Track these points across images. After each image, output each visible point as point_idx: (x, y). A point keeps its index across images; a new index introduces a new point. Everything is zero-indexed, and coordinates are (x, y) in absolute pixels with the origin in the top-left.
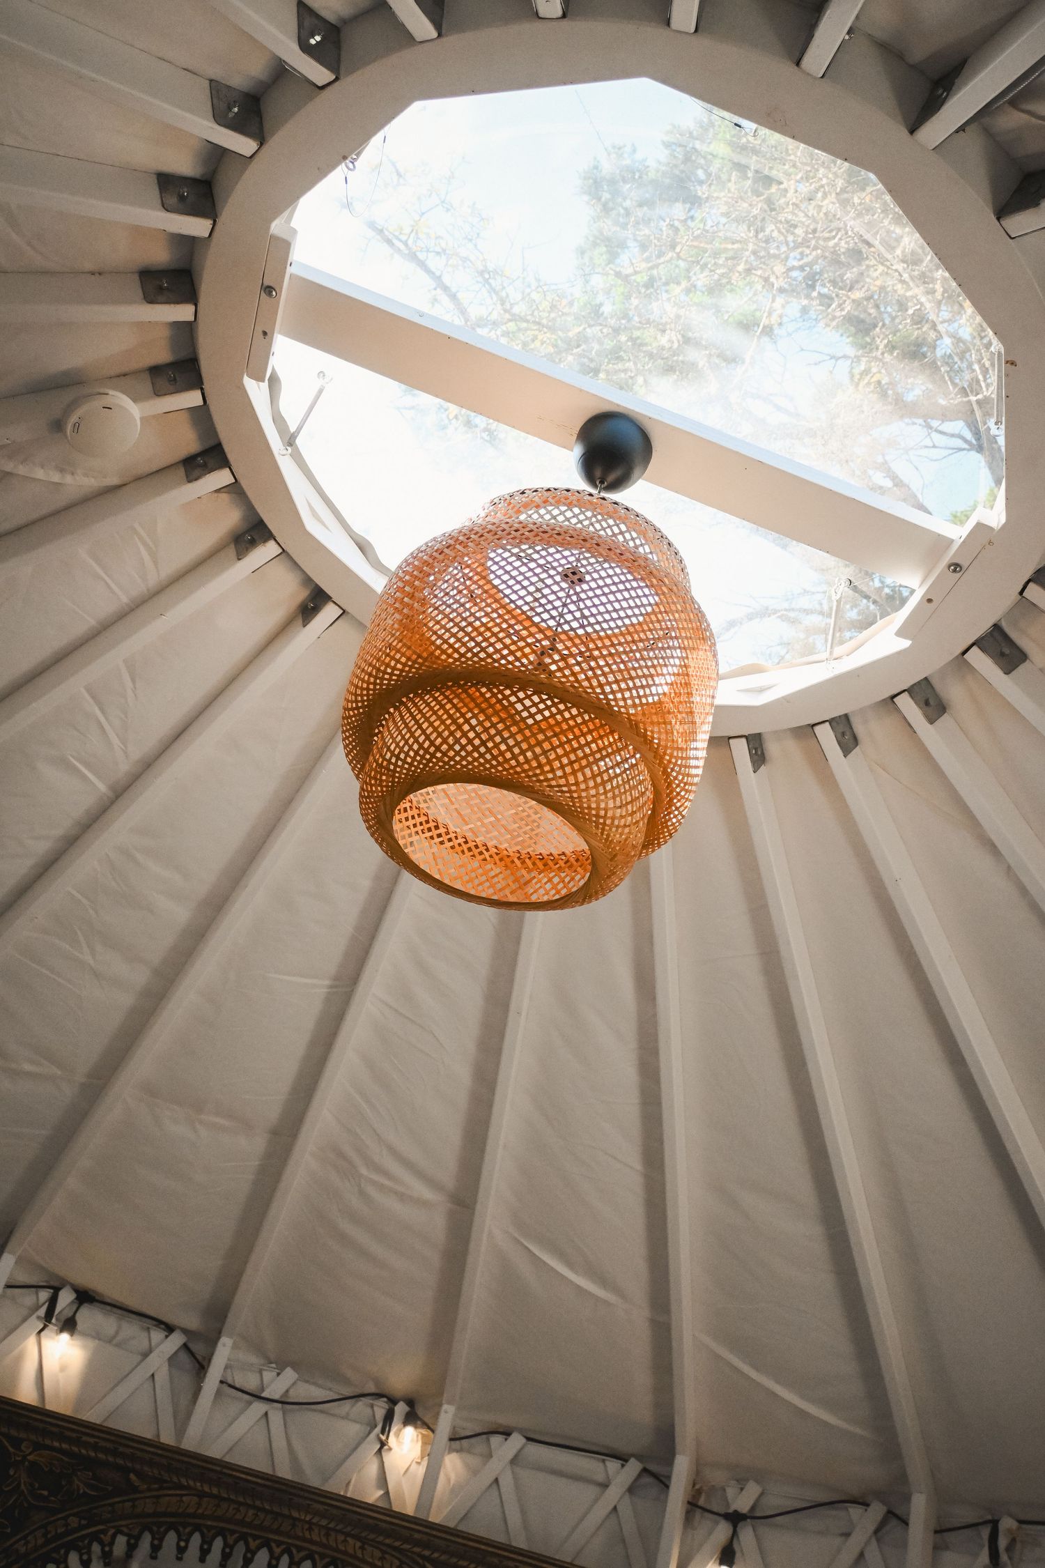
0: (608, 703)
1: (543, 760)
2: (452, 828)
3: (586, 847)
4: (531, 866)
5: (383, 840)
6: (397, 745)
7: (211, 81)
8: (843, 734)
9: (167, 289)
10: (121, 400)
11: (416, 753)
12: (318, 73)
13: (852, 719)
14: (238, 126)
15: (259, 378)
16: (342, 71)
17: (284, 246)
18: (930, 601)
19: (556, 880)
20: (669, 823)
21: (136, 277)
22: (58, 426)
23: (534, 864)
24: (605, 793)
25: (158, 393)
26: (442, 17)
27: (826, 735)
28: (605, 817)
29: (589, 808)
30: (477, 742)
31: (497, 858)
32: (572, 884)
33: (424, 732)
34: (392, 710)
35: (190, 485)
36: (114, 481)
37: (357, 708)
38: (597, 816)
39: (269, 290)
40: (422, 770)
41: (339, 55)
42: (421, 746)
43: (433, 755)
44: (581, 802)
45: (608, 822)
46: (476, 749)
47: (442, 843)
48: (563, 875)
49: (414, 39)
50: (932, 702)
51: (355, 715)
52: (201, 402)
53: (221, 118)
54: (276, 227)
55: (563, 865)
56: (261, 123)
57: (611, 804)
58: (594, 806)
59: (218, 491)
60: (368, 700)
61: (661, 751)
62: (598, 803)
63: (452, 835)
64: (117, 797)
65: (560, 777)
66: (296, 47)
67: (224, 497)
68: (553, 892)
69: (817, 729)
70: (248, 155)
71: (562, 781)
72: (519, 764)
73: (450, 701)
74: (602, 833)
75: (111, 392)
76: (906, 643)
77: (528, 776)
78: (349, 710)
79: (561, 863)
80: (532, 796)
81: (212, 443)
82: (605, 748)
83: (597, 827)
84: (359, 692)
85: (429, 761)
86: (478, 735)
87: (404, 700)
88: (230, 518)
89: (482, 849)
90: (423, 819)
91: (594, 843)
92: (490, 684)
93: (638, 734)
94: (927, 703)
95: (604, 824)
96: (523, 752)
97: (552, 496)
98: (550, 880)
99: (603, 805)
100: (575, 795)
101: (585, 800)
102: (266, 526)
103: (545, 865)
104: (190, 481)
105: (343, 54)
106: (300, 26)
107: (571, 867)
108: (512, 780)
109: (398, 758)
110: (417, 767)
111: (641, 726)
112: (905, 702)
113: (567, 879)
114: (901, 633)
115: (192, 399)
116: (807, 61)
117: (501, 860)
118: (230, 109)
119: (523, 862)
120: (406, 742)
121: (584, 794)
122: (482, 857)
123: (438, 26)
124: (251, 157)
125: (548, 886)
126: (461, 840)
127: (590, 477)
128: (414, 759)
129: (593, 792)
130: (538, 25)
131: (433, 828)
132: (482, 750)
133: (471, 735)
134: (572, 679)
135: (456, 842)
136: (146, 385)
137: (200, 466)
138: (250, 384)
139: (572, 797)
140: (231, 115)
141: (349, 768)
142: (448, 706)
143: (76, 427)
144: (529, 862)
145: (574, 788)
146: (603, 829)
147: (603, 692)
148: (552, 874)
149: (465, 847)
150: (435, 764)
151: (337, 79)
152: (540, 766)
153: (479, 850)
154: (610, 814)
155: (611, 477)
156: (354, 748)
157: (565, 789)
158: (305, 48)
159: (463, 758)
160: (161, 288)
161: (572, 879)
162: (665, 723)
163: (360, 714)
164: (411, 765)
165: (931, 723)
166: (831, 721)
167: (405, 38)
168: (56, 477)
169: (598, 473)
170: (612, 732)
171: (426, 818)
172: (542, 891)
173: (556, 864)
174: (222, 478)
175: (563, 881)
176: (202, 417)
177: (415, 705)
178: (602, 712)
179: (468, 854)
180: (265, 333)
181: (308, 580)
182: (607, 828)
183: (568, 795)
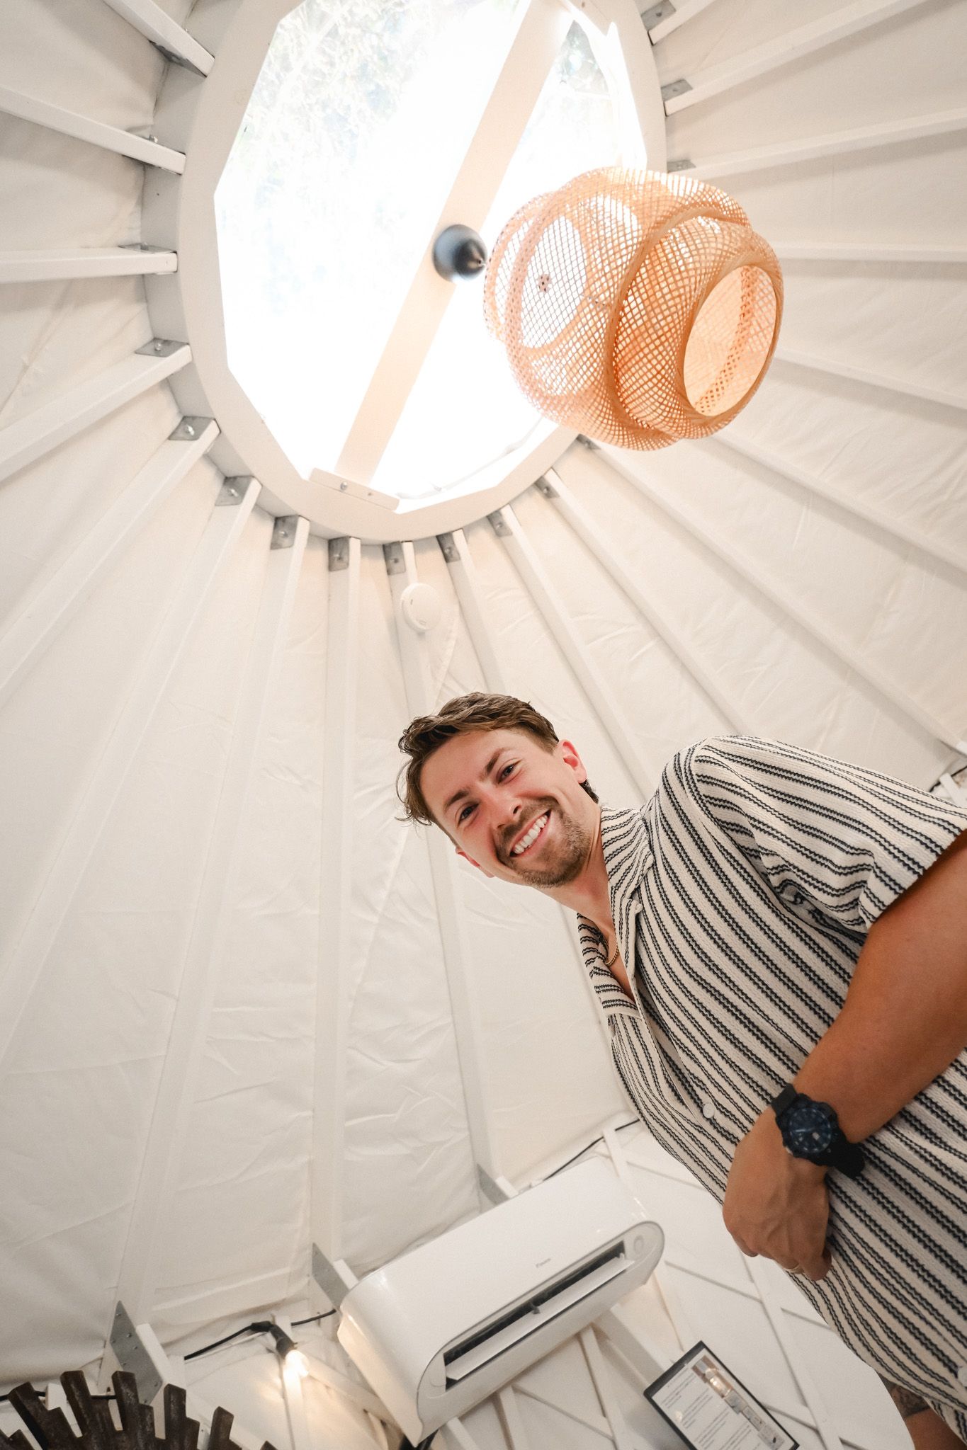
0: (640, 243)
1: (676, 294)
2: (713, 381)
3: (740, 269)
4: (748, 323)
5: (717, 425)
6: (653, 404)
7: (216, 505)
8: (675, 90)
9: (340, 554)
10: (407, 593)
11: (660, 389)
12: (211, 432)
13: (665, 83)
14: (242, 492)
15: (396, 503)
16: (209, 416)
17: (316, 473)
18: (583, 5)
19: (761, 303)
20: (731, 208)
21: (332, 573)
22: (421, 634)
23: (747, 321)
24: (704, 248)
25: (404, 570)
26: (176, 342)
27: (675, 104)
28: (722, 250)
29: (714, 261)
30: (657, 342)
31: (739, 349)
32: (766, 291)
33: (646, 383)
34: (627, 410)
35: (462, 558)
36: (456, 608)
37: (623, 435)
38: (721, 256)
39: (343, 487)
40: (672, 386)
41: (200, 417)
42: (656, 385)
43: (663, 377)
44: (708, 267)
45: (726, 248)
46: (662, 344)
47: (723, 388)
48: (757, 298)
49: (189, 363)
50: (659, 11)
51: (628, 438)
52: (410, 544)
53: (238, 501)
54: (305, 475)
55: (751, 298)
56: (241, 477)
57: (713, 245)
58: (713, 258)
59: (467, 541)
60: (619, 426)
61: (677, 205)
62: (711, 254)
63: (719, 381)
64: (659, 635)
65: (690, 281)
66: (195, 443)
67: (471, 539)
68: (769, 306)
69: (669, 112)
70: (260, 487)
71: (693, 280)
72: (677, 312)
73: (626, 363)
74: (733, 254)
75: (402, 599)
76: (613, 28)
77: (686, 306)
78: (623, 442)
79: (749, 299)
80: (700, 304)
81: (435, 541)
82: (672, 248)
83: (729, 258)
84: (612, 432)
85: (666, 380)
86: (653, 342)
87: (621, 399)
88: (484, 536)
89: (730, 360)
90: (704, 401)
91: (738, 263)
92: (617, 333)
93: (664, 223)
94: (659, 15)
95: (727, 252)
96: (669, 308)
97: (490, 291)
98: (760, 308)
99: (713, 251)
100: (704, 271)
101: (708, 264)
102: (491, 514)
103: (749, 312)
104: (460, 559)
105: (199, 415)
106: (183, 439)
107: (752, 292)
108: (687, 319)
109: (661, 404)
110: (670, 390)
111: (659, 219)
112: (658, 33)
113: (762, 294)
114: (605, 30)
115: (408, 549)
116: (204, 69)
117: (740, 346)
118: (232, 495)
119: (745, 329)
120: (652, 396)
121: (703, 265)
122: (736, 360)
123: (183, 344)
124: (262, 485)
125: (765, 309)
126: (723, 374)
127: (476, 271)
128: (664, 391)
129: (703, 257)
130: (182, 274)
131: (710, 395)
132: (663, 339)
133: (652, 347)
134: (620, 269)
135: (724, 379)
136: (396, 578)
137: (450, 552)
138: (400, 510)
139: (705, 274)
140: (236, 495)
141: (663, 449)
142: (629, 365)
143: (422, 622)
144: (745, 325)
145: (699, 272)
146: (731, 253)
147: (632, 246)
148: (756, 307)
149: (727, 372)
150: (669, 375)
151: (215, 420)
152: (680, 296)
153: (731, 362)
154: (720, 246)
155: (477, 255)
156: (649, 442)
157: (698, 279)
158: (195, 438)
159: (668, 354)
160: (340, 559)
161: (762, 290)
162: (658, 202)
163: (627, 434)
164: (667, 394)
165: (675, 10)
166: (664, 100)
167: (189, 368)
168: (453, 643)
169: (473, 265)
170: (661, 243)
171: (704, 399)
172: (768, 315)
173: (749, 303)
174: (458, 537)
175: (763, 298)
176: (419, 544)
177: (626, 390)
178: (647, 248)
179: (733, 369)
180: (370, 494)
181: (527, 491)
182: (730, 250)
183: (703, 277)
